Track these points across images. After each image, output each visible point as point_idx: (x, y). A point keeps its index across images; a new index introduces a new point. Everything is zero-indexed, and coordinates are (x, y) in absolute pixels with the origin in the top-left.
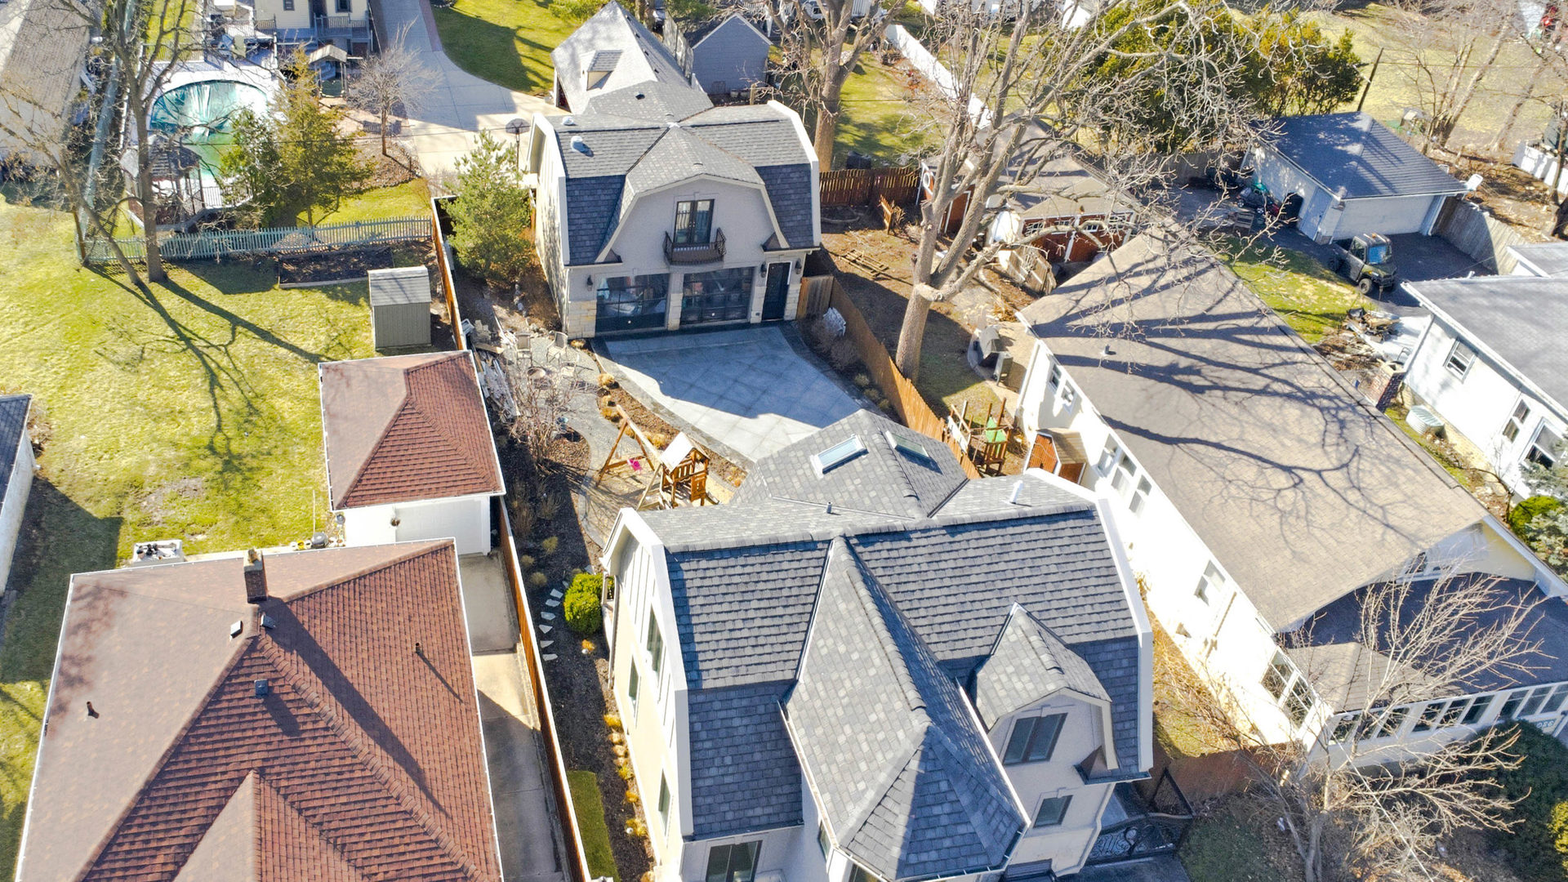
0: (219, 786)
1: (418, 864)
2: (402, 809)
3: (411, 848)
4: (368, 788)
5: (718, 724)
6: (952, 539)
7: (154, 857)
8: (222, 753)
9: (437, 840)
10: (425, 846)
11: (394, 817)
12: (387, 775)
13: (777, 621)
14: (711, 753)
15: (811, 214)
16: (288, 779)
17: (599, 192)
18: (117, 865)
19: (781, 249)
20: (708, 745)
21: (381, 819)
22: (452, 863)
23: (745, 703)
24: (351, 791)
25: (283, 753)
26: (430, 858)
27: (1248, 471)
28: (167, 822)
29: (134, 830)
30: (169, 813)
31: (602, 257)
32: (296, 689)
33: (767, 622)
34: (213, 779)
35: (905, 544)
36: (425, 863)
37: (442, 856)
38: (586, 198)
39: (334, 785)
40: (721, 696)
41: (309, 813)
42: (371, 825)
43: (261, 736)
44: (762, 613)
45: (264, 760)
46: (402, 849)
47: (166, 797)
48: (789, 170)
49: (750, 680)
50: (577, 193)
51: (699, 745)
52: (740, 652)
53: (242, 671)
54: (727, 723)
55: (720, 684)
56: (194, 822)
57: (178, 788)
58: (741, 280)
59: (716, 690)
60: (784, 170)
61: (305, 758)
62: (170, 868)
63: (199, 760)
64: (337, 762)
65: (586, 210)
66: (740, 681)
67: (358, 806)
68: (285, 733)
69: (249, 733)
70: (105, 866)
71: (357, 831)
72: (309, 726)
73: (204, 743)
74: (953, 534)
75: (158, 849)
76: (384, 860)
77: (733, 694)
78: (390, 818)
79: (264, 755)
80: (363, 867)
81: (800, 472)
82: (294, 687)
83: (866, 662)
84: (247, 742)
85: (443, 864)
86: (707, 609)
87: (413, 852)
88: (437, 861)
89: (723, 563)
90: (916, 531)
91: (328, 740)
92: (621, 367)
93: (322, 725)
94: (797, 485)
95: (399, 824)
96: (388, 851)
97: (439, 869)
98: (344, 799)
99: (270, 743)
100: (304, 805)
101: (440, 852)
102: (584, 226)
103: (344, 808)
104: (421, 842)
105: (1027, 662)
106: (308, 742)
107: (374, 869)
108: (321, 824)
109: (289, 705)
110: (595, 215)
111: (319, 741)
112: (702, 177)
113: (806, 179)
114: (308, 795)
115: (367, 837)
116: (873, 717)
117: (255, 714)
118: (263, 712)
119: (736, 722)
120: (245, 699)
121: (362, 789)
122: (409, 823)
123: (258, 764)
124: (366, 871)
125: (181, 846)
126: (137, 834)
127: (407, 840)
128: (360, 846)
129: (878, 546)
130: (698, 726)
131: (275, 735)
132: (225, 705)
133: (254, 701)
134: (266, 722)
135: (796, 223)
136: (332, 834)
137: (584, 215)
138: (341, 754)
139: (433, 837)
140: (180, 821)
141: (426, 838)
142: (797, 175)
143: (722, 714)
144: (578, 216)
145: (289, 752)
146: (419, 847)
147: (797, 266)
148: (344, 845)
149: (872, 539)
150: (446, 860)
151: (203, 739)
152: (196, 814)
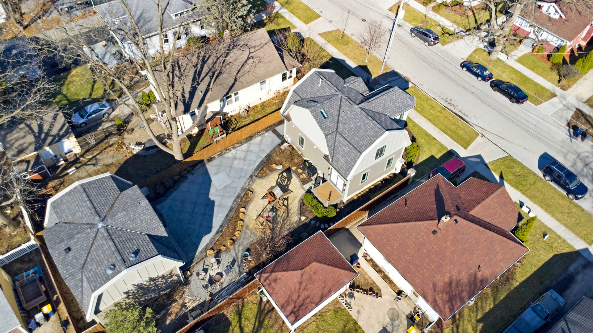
27: (247, 67)
81: (328, 124)
83: (385, 100)
92: (197, 253)
94: (332, 125)
105: (357, 84)
116: (395, 98)
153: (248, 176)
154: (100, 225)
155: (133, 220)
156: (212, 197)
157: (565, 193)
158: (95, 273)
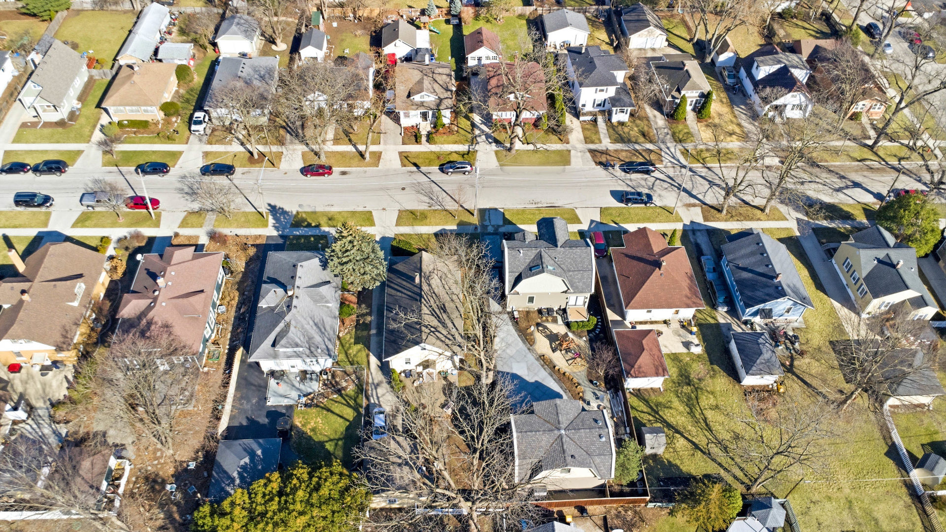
153: (527, 351)
154: (563, 432)
155: (567, 414)
156: (532, 380)
157: (643, 205)
158: (599, 448)
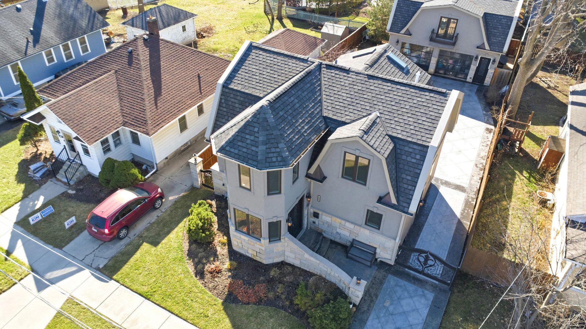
0: (105, 70)
1: (136, 113)
2: (142, 97)
3: (137, 108)
4: (138, 88)
5: (230, 103)
6: (367, 80)
7: (80, 80)
8: (111, 63)
9: (145, 110)
10: (141, 110)
11: (139, 98)
12: (144, 87)
13: (272, 79)
14: (225, 113)
15: (506, 39)
16: (121, 76)
17: (411, 7)
18: (71, 78)
19: (485, 49)
20: (225, 109)
21: (135, 97)
22: (144, 118)
23: (242, 99)
24: (133, 87)
25: (124, 70)
26: (140, 113)
28: (88, 73)
29: (80, 72)
30: (90, 71)
31: (403, 31)
32: (138, 55)
33: (268, 77)
34: (104, 68)
35: (345, 74)
36: (138, 114)
37: (143, 115)
38: (405, 8)
39: (130, 83)
40: (235, 93)
41: (120, 87)
42: (132, 97)
43: (122, 63)
44: (268, 74)
45: (119, 69)
46: (135, 107)
47: (91, 67)
48: (502, 17)
49: (247, 91)
50: (402, 5)
51: (222, 108)
52: (250, 82)
53: (129, 45)
54: (234, 104)
55: (235, 88)
56: (93, 76)
57: (96, 66)
58: (466, 60)
59: (232, 89)
60: (500, 17)
61: (128, 73)
62: (81, 84)
63: (105, 62)
64: (135, 78)
65: (403, 12)
66: (243, 90)
67: (132, 91)
68: (128, 65)
69: (120, 61)
70: (69, 77)
71: (128, 97)
72: (135, 66)
73: (108, 59)
74: (369, 79)
75: (82, 78)
76: (128, 108)
77: (238, 94)
78: (137, 98)
79: (120, 68)
80: (122, 107)
82: (138, 54)
84: (118, 63)
85: (142, 117)
86: (250, 66)
87: (137, 110)
88: (141, 115)
89: (268, 55)
90: (353, 72)
91: (137, 71)
93: (138, 67)
95: (138, 101)
96: (131, 106)
97: (140, 117)
98: (130, 88)
99: (123, 65)
100: (120, 84)
101: (144, 113)
102: (400, 19)
103: (129, 90)
104: (140, 108)
106: (132, 69)
107: (124, 109)
108: (120, 91)
109: (134, 58)
110: (406, 15)
111: (134, 70)
112: (452, 6)
113: (509, 23)
114: (122, 83)
115: (129, 100)
117: (124, 57)
118: (127, 57)
119: (237, 105)
120: (125, 53)
121: (136, 87)
122: (141, 102)
123: (116, 69)
124: (123, 108)
125: (87, 80)
126: (80, 73)
127: (138, 106)
128: (125, 101)
129: (333, 71)
130: (223, 101)
131: (125, 64)
132: (119, 51)
133: (126, 54)
134: (126, 60)
135: (498, 41)
136: (121, 95)
137: (401, 14)
138: (137, 76)
139: (145, 108)
140: (91, 74)
141: (143, 108)
142: (506, 20)
143: (233, 100)
144: (399, 14)
145: (125, 70)
146: (140, 109)
147: (494, 61)
148: (122, 99)
149: (331, 68)
150: (144, 116)
151: (109, 58)
152: (95, 74)
